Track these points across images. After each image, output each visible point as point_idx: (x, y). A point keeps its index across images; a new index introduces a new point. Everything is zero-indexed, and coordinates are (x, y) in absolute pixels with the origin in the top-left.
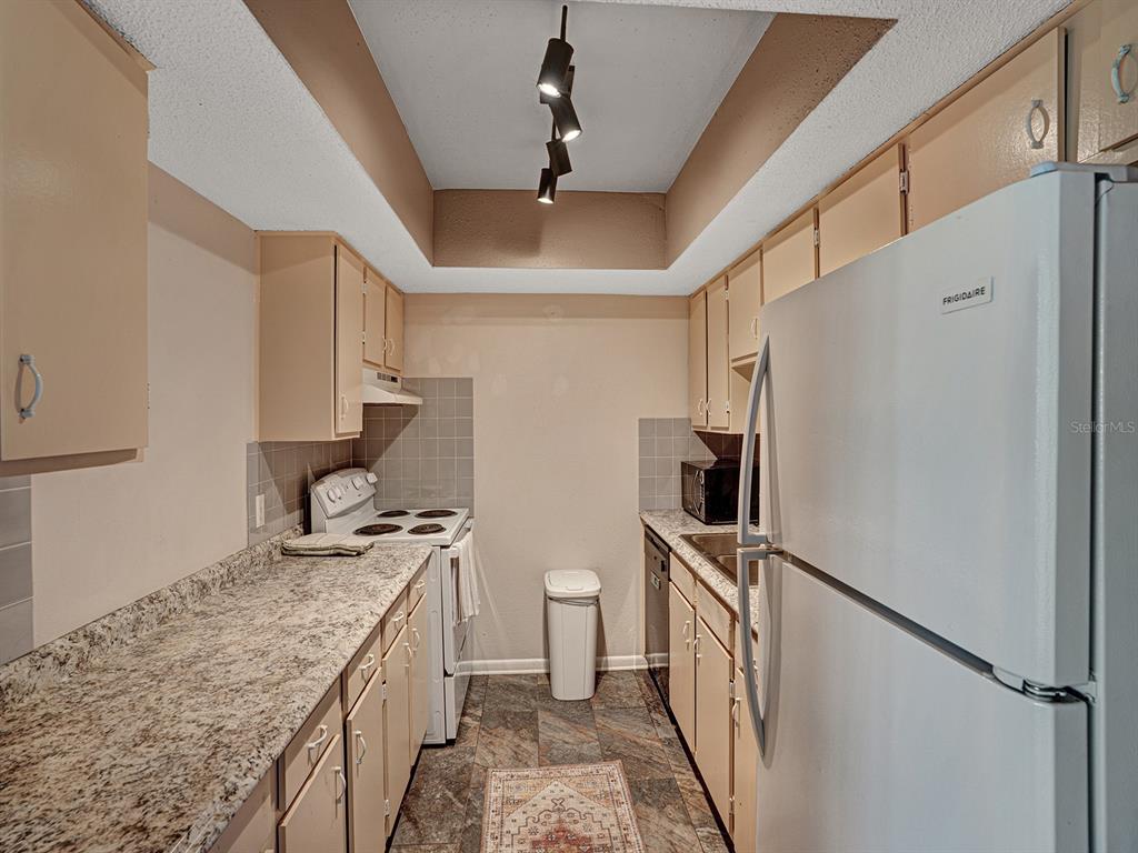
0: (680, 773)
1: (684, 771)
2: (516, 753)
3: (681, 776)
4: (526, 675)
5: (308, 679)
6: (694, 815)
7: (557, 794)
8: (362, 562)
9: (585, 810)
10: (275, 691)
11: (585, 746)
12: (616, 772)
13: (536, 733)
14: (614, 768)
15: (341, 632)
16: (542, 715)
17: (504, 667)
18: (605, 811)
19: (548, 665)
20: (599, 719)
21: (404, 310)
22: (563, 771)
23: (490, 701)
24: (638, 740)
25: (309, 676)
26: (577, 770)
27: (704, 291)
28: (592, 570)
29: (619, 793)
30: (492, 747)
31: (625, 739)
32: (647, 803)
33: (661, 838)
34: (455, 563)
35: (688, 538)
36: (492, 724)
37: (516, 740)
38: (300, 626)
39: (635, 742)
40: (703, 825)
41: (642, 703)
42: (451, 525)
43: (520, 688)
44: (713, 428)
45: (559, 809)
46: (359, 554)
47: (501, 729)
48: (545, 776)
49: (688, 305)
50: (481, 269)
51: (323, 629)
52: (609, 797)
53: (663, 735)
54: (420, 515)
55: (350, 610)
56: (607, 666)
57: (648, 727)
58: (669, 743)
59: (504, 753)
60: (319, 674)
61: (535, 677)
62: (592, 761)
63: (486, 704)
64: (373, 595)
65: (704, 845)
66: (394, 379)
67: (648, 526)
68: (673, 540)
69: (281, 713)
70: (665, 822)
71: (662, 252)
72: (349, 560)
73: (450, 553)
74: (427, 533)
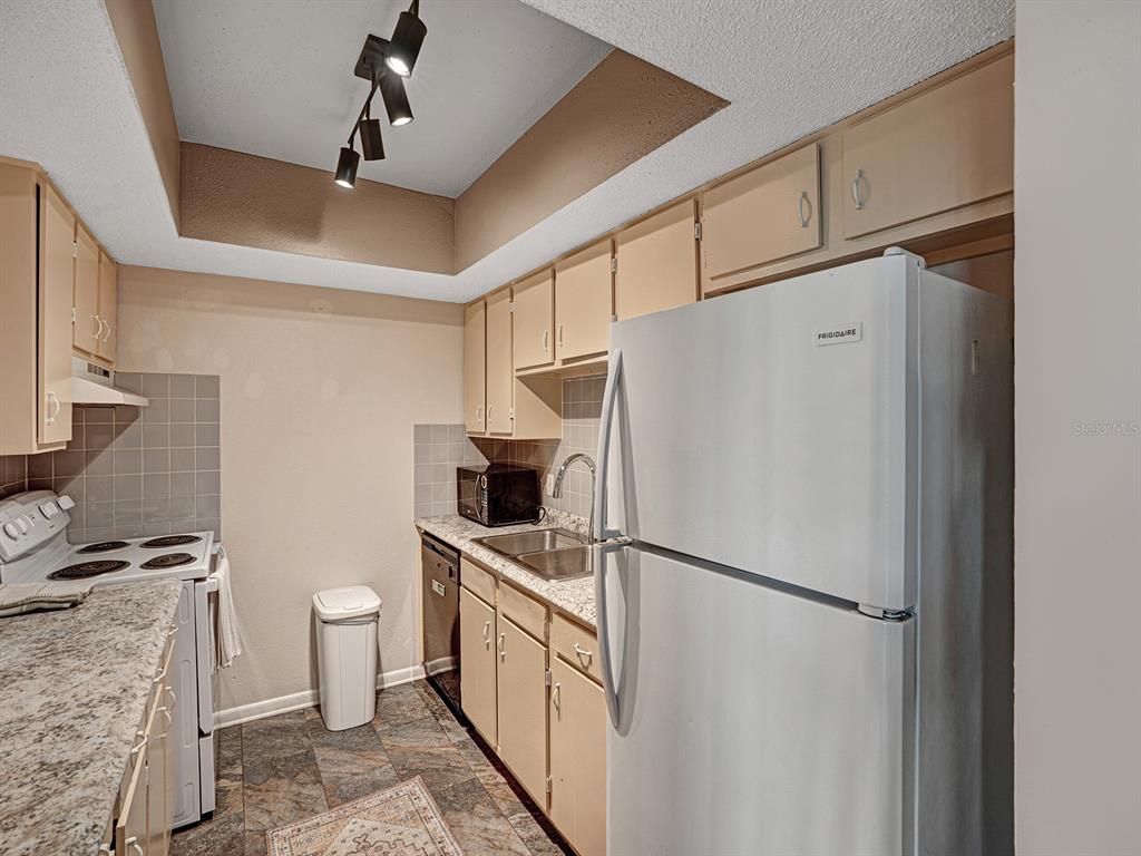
0: (480, 771)
1: (484, 768)
2: (297, 803)
3: (482, 774)
4: (289, 713)
5: (85, 787)
6: (503, 807)
7: (358, 832)
8: (82, 614)
9: (394, 838)
10: (30, 822)
11: (377, 772)
12: (417, 788)
13: (317, 773)
14: (415, 785)
15: (105, 712)
16: (319, 753)
17: (262, 709)
18: (415, 831)
19: (317, 697)
20: (386, 741)
21: (117, 285)
22: (358, 806)
23: (250, 753)
24: (430, 750)
25: (83, 782)
26: (375, 799)
27: (483, 301)
28: (364, 585)
29: (425, 809)
30: (265, 806)
31: (418, 753)
32: (456, 810)
33: (478, 839)
34: (214, 597)
35: (479, 541)
36: (259, 779)
37: (294, 788)
38: (22, 720)
39: (430, 754)
40: (514, 812)
41: (428, 713)
42: (201, 552)
43: (285, 730)
44: (492, 434)
45: (363, 847)
46: (74, 604)
47: (273, 782)
48: (339, 818)
49: (462, 313)
50: (247, 248)
51: (71, 713)
52: (417, 816)
53: (455, 740)
54: (148, 545)
55: (104, 678)
56: (383, 683)
57: (440, 735)
58: (464, 745)
59: (281, 807)
60: (101, 775)
61: (301, 713)
62: (389, 785)
63: (246, 758)
64: (129, 653)
65: (519, 831)
66: (106, 373)
67: (426, 533)
68: (464, 545)
69: (63, 847)
70: (478, 822)
71: (453, 258)
72: (60, 615)
73: (208, 586)
74: (172, 565)
